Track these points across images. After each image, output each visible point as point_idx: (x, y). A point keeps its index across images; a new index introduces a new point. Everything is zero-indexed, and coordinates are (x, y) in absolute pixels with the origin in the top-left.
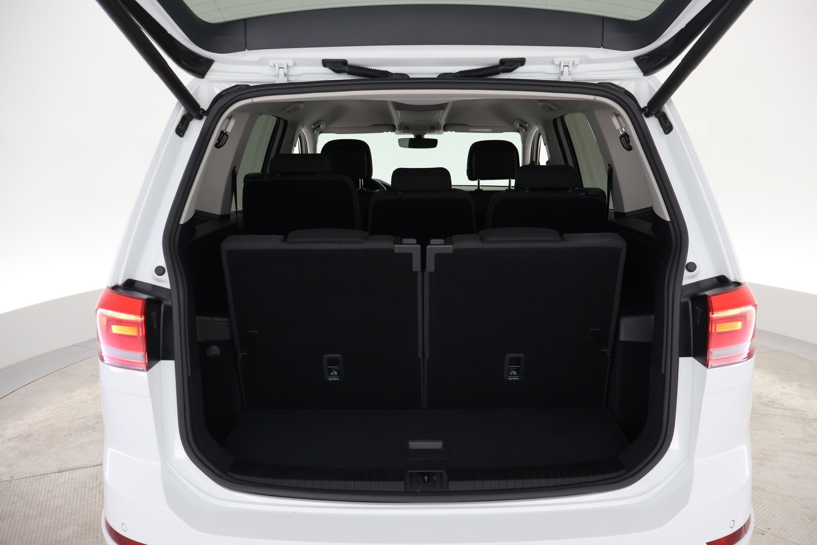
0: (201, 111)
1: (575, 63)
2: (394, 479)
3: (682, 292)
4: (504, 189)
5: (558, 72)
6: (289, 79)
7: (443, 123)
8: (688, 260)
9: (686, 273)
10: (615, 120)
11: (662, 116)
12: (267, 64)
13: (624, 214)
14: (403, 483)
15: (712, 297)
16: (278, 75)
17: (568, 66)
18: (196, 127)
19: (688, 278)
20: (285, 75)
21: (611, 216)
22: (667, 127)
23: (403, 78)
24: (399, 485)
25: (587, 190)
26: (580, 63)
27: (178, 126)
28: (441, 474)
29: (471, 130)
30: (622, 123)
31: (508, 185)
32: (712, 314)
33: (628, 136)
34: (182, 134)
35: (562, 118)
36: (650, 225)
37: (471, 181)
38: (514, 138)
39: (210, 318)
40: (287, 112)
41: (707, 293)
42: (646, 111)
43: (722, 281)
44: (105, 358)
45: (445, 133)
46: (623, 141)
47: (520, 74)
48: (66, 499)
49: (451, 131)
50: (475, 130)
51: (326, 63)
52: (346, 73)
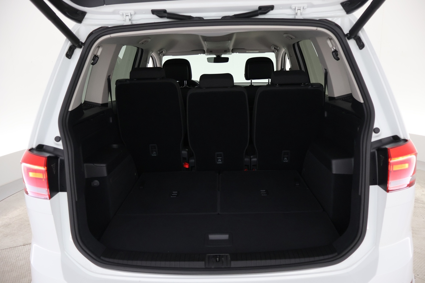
0: (80, 43)
1: (304, 8)
2: (199, 260)
3: (371, 146)
4: (266, 84)
5: (294, 13)
6: (133, 22)
7: (231, 48)
8: (376, 126)
9: (374, 134)
10: (329, 42)
11: (358, 38)
12: (118, 14)
13: (335, 98)
14: (204, 262)
15: (390, 150)
16: (125, 20)
17: (300, 9)
18: (78, 52)
19: (375, 137)
20: (130, 20)
21: (327, 99)
22: (361, 45)
23: (200, 19)
24: (201, 264)
25: (313, 85)
26: (308, 7)
27: (67, 52)
28: (227, 256)
29: (247, 52)
30: (334, 44)
31: (268, 82)
32: (391, 160)
33: (337, 52)
34: (70, 57)
35: (298, 43)
36: (350, 104)
37: (247, 80)
38: (271, 56)
39: (92, 165)
40: (140, 44)
41: (387, 147)
42: (348, 36)
43: (396, 139)
44: (29, 192)
45: (233, 54)
46: (334, 55)
47: (271, 15)
48: (26, 261)
49: (236, 53)
50: (250, 52)
51: (154, 12)
52: (166, 18)
